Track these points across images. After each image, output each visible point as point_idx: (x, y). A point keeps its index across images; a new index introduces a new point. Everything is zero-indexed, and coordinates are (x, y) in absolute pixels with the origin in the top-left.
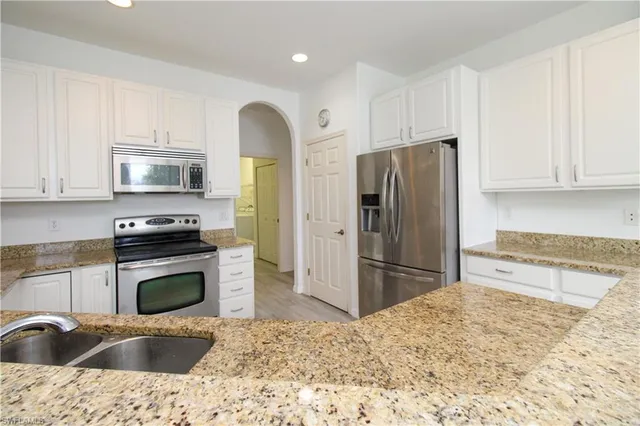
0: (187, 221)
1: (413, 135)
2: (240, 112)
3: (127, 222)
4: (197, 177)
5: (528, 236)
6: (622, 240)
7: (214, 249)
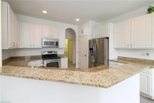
0: (55, 52)
1: (100, 36)
2: (66, 30)
3: (44, 52)
4: (57, 44)
5: (124, 57)
6: (141, 59)
7: (60, 58)
